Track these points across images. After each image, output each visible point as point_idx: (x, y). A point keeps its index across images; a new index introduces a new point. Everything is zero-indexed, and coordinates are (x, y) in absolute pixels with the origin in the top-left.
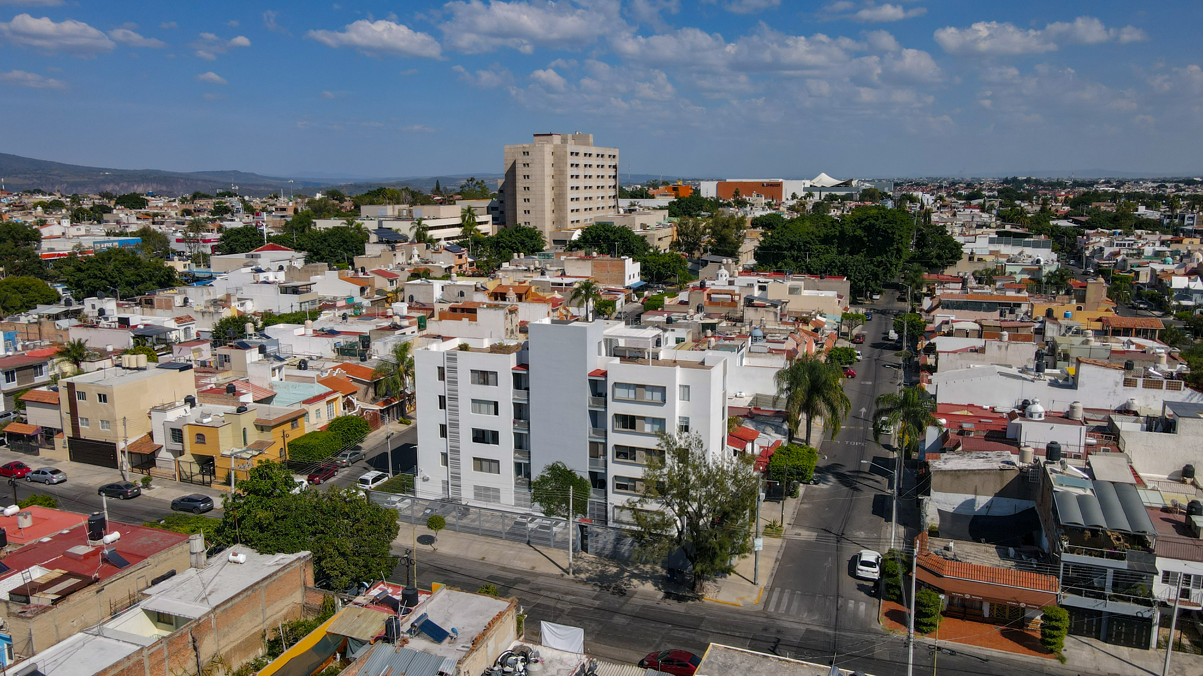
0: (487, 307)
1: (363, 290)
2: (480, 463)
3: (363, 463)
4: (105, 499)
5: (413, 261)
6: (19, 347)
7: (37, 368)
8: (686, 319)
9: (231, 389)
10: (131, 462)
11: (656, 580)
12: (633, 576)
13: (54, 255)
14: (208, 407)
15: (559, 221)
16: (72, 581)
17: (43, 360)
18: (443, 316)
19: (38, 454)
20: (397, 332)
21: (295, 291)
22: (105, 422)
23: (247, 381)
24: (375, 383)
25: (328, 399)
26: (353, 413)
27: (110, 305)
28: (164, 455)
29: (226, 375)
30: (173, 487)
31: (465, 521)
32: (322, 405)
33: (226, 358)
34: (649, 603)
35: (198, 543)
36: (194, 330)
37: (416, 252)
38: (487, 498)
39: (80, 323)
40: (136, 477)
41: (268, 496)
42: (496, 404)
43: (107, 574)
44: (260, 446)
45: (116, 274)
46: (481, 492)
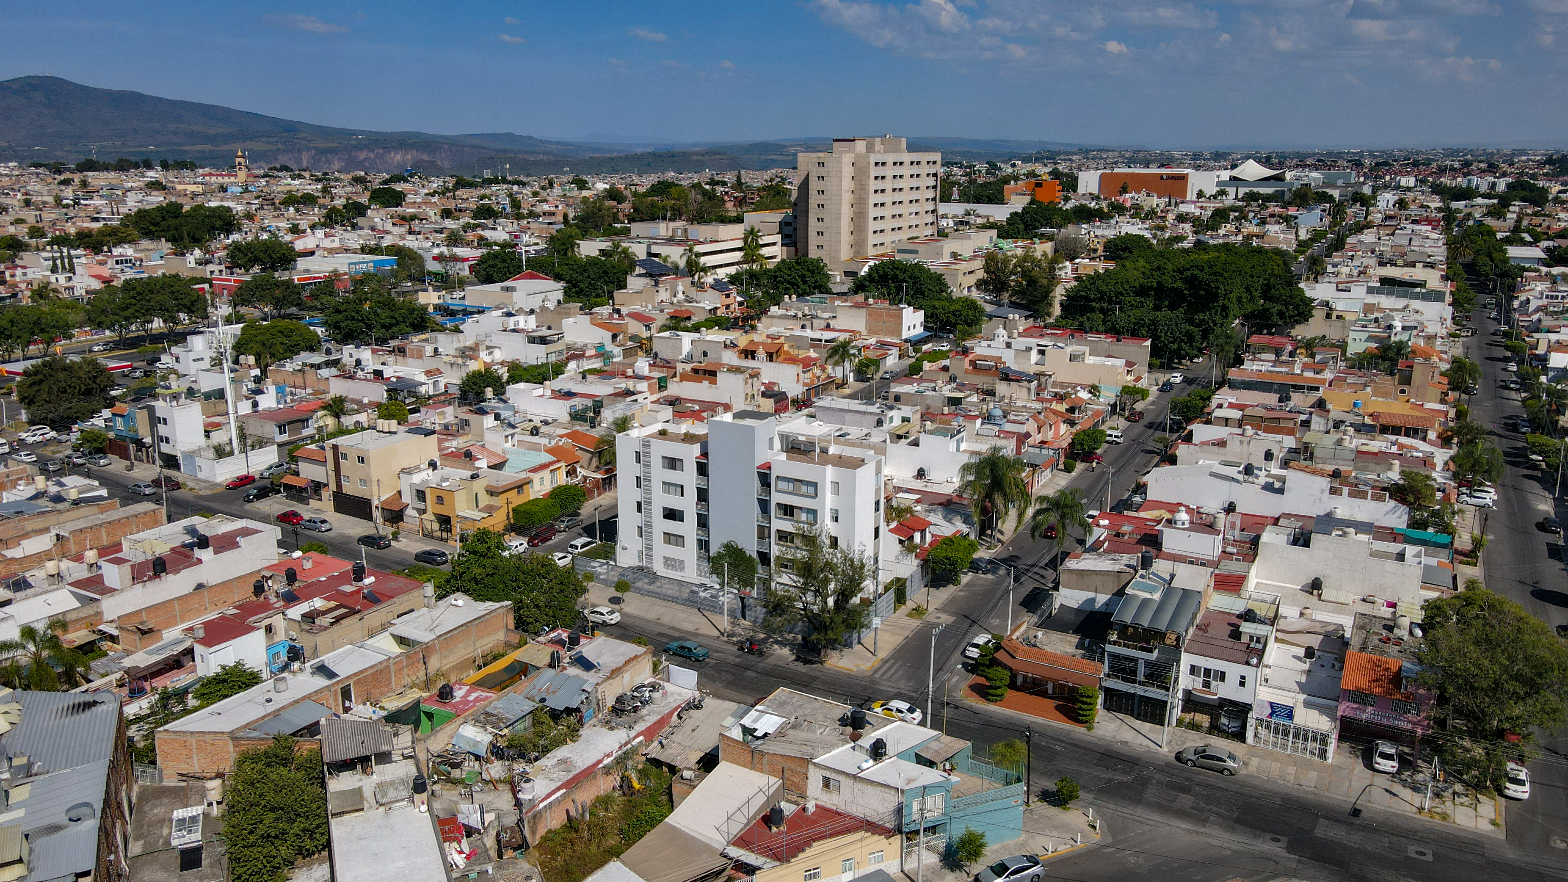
0: (728, 370)
1: (614, 337)
2: (669, 538)
3: (578, 529)
4: (363, 548)
5: (675, 300)
6: (288, 401)
7: (304, 422)
8: (935, 390)
9: (468, 455)
10: (384, 517)
11: (791, 644)
12: (777, 642)
13: (310, 278)
14: (448, 471)
15: (858, 246)
16: (343, 611)
17: (309, 414)
18: (684, 377)
19: (308, 504)
20: (629, 399)
21: (543, 341)
22: (363, 481)
23: (483, 446)
24: (600, 452)
25: (551, 468)
26: (576, 481)
27: (366, 354)
28: (410, 512)
29: (466, 438)
30: (417, 541)
31: (652, 587)
32: (546, 473)
33: (466, 423)
34: (780, 663)
35: (429, 589)
36: (442, 382)
37: (680, 288)
38: (674, 567)
39: (338, 373)
40: (386, 530)
41: (484, 556)
42: (682, 487)
43: (366, 607)
44: (490, 510)
45: (372, 316)
46: (669, 562)
